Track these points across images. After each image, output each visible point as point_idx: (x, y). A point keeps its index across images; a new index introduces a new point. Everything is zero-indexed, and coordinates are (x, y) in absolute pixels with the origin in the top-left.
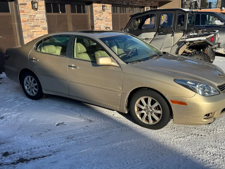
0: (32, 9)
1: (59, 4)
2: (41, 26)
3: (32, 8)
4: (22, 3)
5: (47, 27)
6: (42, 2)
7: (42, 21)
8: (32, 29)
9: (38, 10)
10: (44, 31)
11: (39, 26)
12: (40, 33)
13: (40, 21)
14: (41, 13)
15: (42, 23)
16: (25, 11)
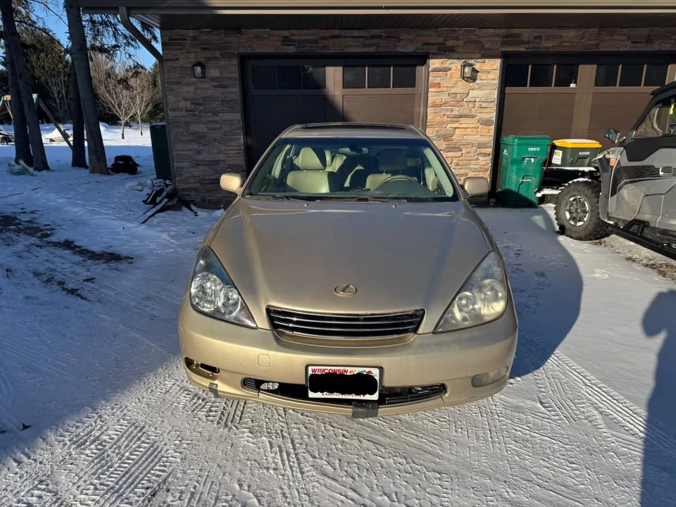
0: (461, 79)
1: (554, 65)
2: (479, 116)
3: (463, 78)
4: (437, 68)
5: (494, 119)
6: (492, 63)
7: (484, 105)
8: (452, 122)
9: (477, 82)
10: (482, 128)
11: (473, 117)
12: (472, 131)
13: (477, 104)
14: (485, 87)
15: (480, 110)
16: (444, 83)
